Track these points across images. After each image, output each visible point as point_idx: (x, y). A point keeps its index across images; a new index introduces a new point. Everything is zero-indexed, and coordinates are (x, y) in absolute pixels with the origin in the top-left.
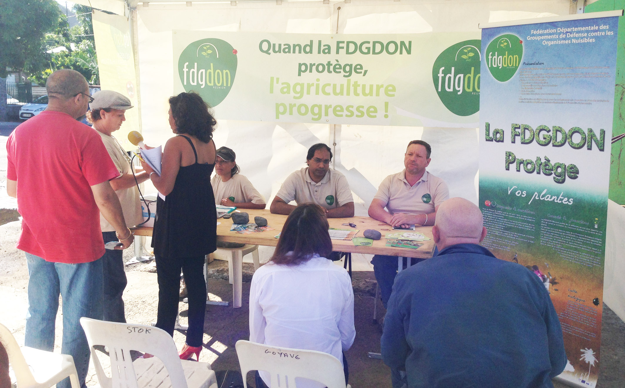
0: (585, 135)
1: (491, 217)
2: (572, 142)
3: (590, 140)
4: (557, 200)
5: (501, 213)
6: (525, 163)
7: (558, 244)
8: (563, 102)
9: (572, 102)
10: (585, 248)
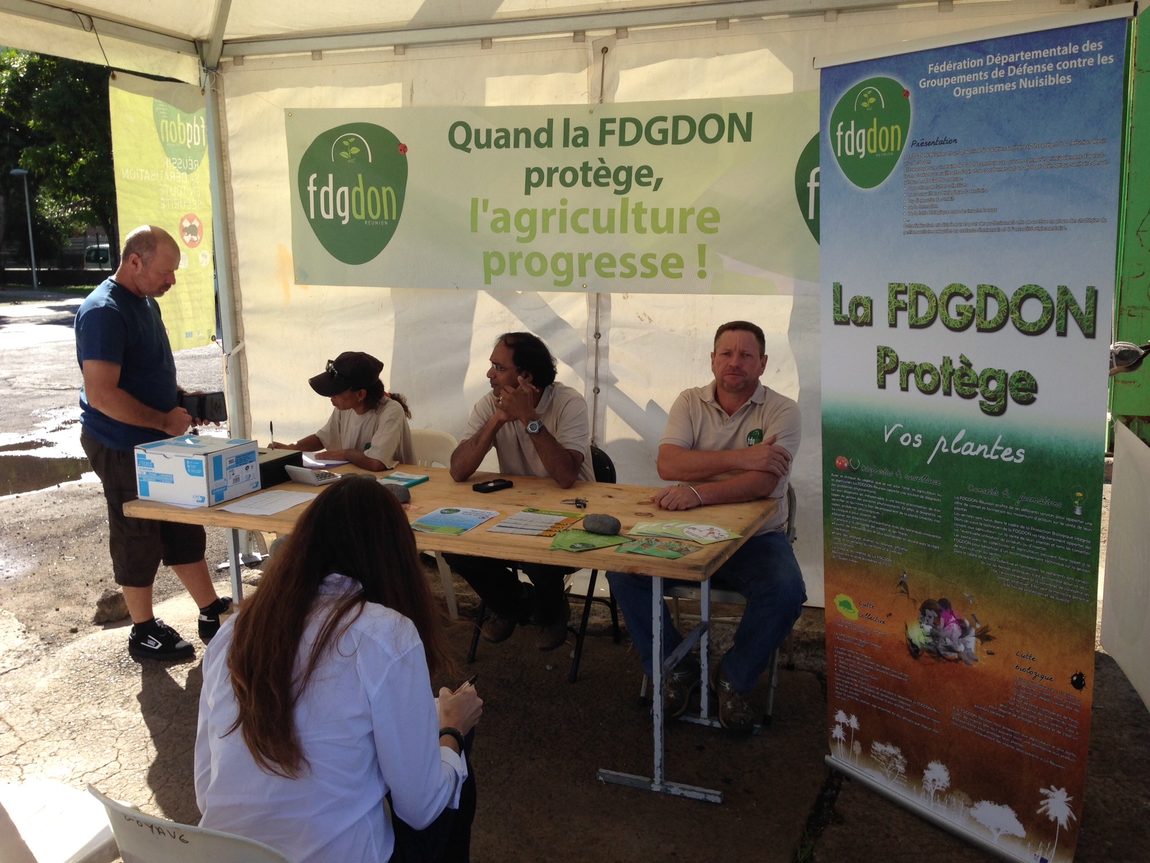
0: (1052, 303)
1: (850, 493)
2: (1021, 319)
3: (1063, 314)
4: (988, 453)
5: (870, 483)
6: (919, 371)
7: (993, 552)
8: (1002, 227)
9: (1022, 226)
10: (1052, 559)
